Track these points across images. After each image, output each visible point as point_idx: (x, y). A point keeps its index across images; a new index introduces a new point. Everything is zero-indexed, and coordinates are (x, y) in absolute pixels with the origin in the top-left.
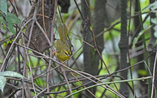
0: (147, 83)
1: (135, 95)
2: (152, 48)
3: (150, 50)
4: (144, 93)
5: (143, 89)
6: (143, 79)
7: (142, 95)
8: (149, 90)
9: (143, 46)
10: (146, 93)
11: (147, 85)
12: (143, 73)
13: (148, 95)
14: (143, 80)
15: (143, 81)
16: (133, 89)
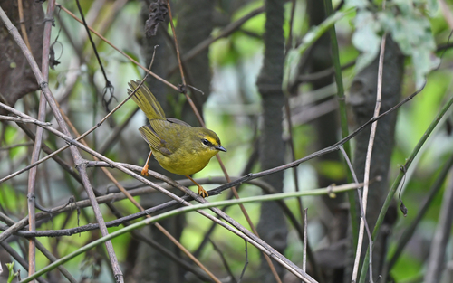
0: (346, 205)
1: (305, 241)
2: (364, 95)
3: (357, 99)
4: (335, 234)
5: (334, 222)
6: (331, 192)
7: (330, 241)
8: (350, 228)
9: (333, 88)
10: (343, 235)
11: (346, 211)
12: (334, 170)
13: (346, 242)
14: (332, 196)
15: (332, 199)
16: (299, 222)
